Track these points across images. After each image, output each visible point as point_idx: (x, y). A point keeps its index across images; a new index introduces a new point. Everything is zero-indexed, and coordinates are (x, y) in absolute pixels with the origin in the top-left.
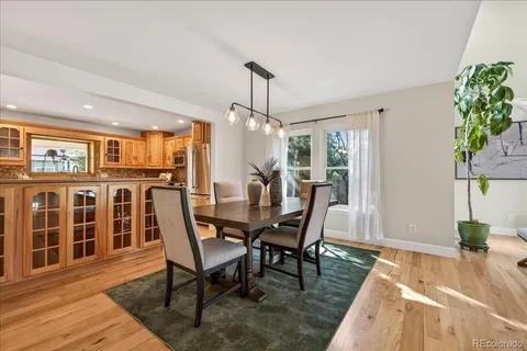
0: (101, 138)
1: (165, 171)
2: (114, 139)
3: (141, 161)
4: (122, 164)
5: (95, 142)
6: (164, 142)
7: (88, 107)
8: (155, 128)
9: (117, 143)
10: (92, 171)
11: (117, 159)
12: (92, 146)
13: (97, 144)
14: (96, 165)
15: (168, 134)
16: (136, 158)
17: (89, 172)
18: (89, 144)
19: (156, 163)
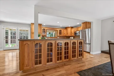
0: (58, 29)
1: (71, 36)
2: (60, 29)
3: (66, 34)
4: (62, 35)
5: (57, 30)
6: (71, 29)
7: (58, 22)
8: (70, 26)
9: (61, 30)
10: (56, 37)
11: (61, 34)
12: (56, 31)
13: (57, 31)
14: (57, 35)
15: (72, 28)
16: (65, 34)
17: (55, 37)
18: (55, 31)
19: (69, 35)
